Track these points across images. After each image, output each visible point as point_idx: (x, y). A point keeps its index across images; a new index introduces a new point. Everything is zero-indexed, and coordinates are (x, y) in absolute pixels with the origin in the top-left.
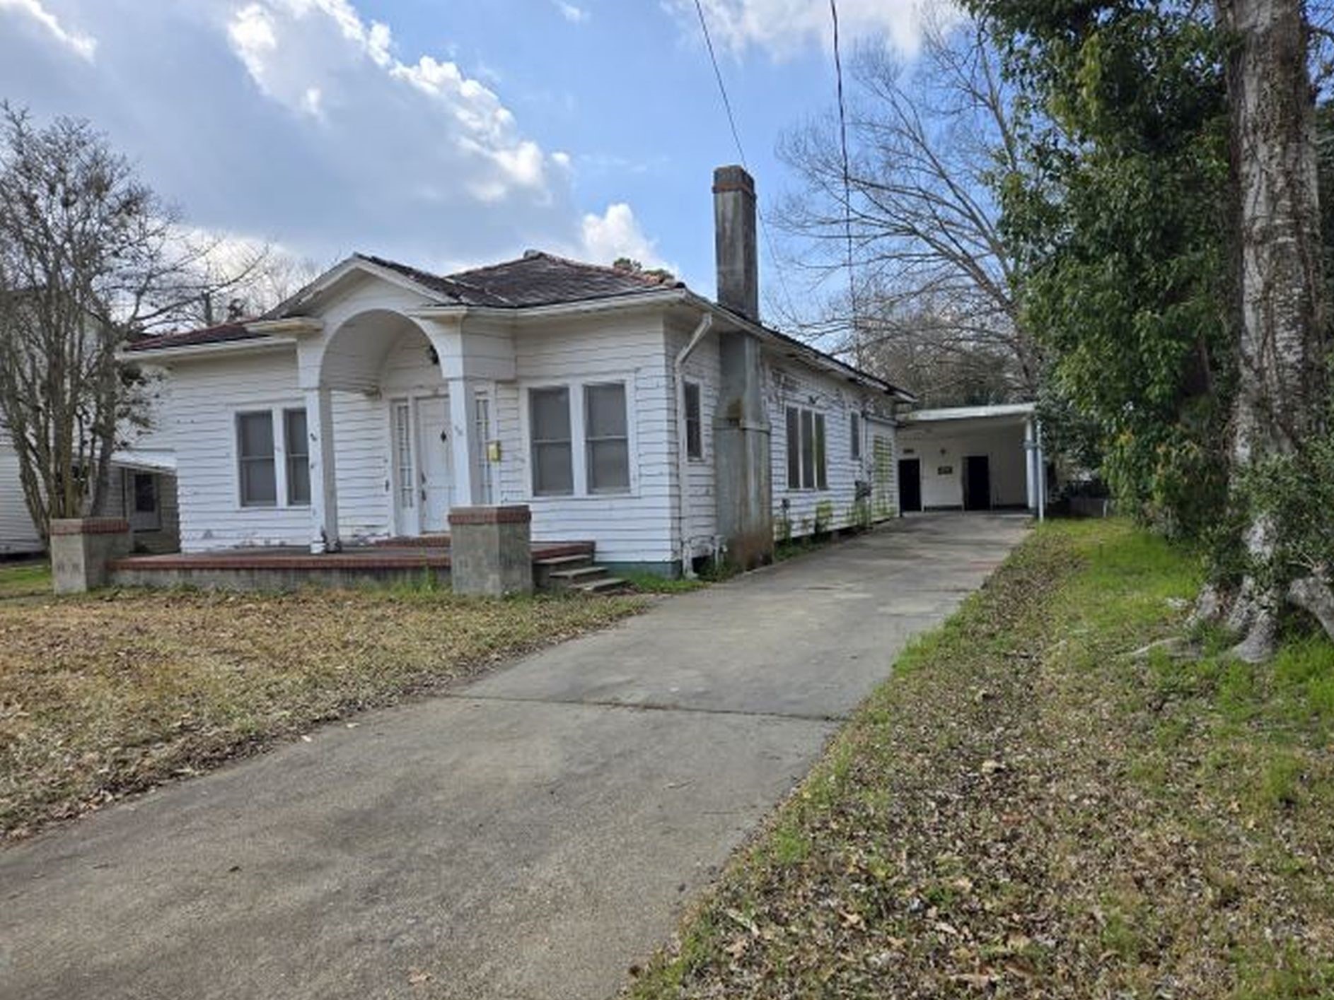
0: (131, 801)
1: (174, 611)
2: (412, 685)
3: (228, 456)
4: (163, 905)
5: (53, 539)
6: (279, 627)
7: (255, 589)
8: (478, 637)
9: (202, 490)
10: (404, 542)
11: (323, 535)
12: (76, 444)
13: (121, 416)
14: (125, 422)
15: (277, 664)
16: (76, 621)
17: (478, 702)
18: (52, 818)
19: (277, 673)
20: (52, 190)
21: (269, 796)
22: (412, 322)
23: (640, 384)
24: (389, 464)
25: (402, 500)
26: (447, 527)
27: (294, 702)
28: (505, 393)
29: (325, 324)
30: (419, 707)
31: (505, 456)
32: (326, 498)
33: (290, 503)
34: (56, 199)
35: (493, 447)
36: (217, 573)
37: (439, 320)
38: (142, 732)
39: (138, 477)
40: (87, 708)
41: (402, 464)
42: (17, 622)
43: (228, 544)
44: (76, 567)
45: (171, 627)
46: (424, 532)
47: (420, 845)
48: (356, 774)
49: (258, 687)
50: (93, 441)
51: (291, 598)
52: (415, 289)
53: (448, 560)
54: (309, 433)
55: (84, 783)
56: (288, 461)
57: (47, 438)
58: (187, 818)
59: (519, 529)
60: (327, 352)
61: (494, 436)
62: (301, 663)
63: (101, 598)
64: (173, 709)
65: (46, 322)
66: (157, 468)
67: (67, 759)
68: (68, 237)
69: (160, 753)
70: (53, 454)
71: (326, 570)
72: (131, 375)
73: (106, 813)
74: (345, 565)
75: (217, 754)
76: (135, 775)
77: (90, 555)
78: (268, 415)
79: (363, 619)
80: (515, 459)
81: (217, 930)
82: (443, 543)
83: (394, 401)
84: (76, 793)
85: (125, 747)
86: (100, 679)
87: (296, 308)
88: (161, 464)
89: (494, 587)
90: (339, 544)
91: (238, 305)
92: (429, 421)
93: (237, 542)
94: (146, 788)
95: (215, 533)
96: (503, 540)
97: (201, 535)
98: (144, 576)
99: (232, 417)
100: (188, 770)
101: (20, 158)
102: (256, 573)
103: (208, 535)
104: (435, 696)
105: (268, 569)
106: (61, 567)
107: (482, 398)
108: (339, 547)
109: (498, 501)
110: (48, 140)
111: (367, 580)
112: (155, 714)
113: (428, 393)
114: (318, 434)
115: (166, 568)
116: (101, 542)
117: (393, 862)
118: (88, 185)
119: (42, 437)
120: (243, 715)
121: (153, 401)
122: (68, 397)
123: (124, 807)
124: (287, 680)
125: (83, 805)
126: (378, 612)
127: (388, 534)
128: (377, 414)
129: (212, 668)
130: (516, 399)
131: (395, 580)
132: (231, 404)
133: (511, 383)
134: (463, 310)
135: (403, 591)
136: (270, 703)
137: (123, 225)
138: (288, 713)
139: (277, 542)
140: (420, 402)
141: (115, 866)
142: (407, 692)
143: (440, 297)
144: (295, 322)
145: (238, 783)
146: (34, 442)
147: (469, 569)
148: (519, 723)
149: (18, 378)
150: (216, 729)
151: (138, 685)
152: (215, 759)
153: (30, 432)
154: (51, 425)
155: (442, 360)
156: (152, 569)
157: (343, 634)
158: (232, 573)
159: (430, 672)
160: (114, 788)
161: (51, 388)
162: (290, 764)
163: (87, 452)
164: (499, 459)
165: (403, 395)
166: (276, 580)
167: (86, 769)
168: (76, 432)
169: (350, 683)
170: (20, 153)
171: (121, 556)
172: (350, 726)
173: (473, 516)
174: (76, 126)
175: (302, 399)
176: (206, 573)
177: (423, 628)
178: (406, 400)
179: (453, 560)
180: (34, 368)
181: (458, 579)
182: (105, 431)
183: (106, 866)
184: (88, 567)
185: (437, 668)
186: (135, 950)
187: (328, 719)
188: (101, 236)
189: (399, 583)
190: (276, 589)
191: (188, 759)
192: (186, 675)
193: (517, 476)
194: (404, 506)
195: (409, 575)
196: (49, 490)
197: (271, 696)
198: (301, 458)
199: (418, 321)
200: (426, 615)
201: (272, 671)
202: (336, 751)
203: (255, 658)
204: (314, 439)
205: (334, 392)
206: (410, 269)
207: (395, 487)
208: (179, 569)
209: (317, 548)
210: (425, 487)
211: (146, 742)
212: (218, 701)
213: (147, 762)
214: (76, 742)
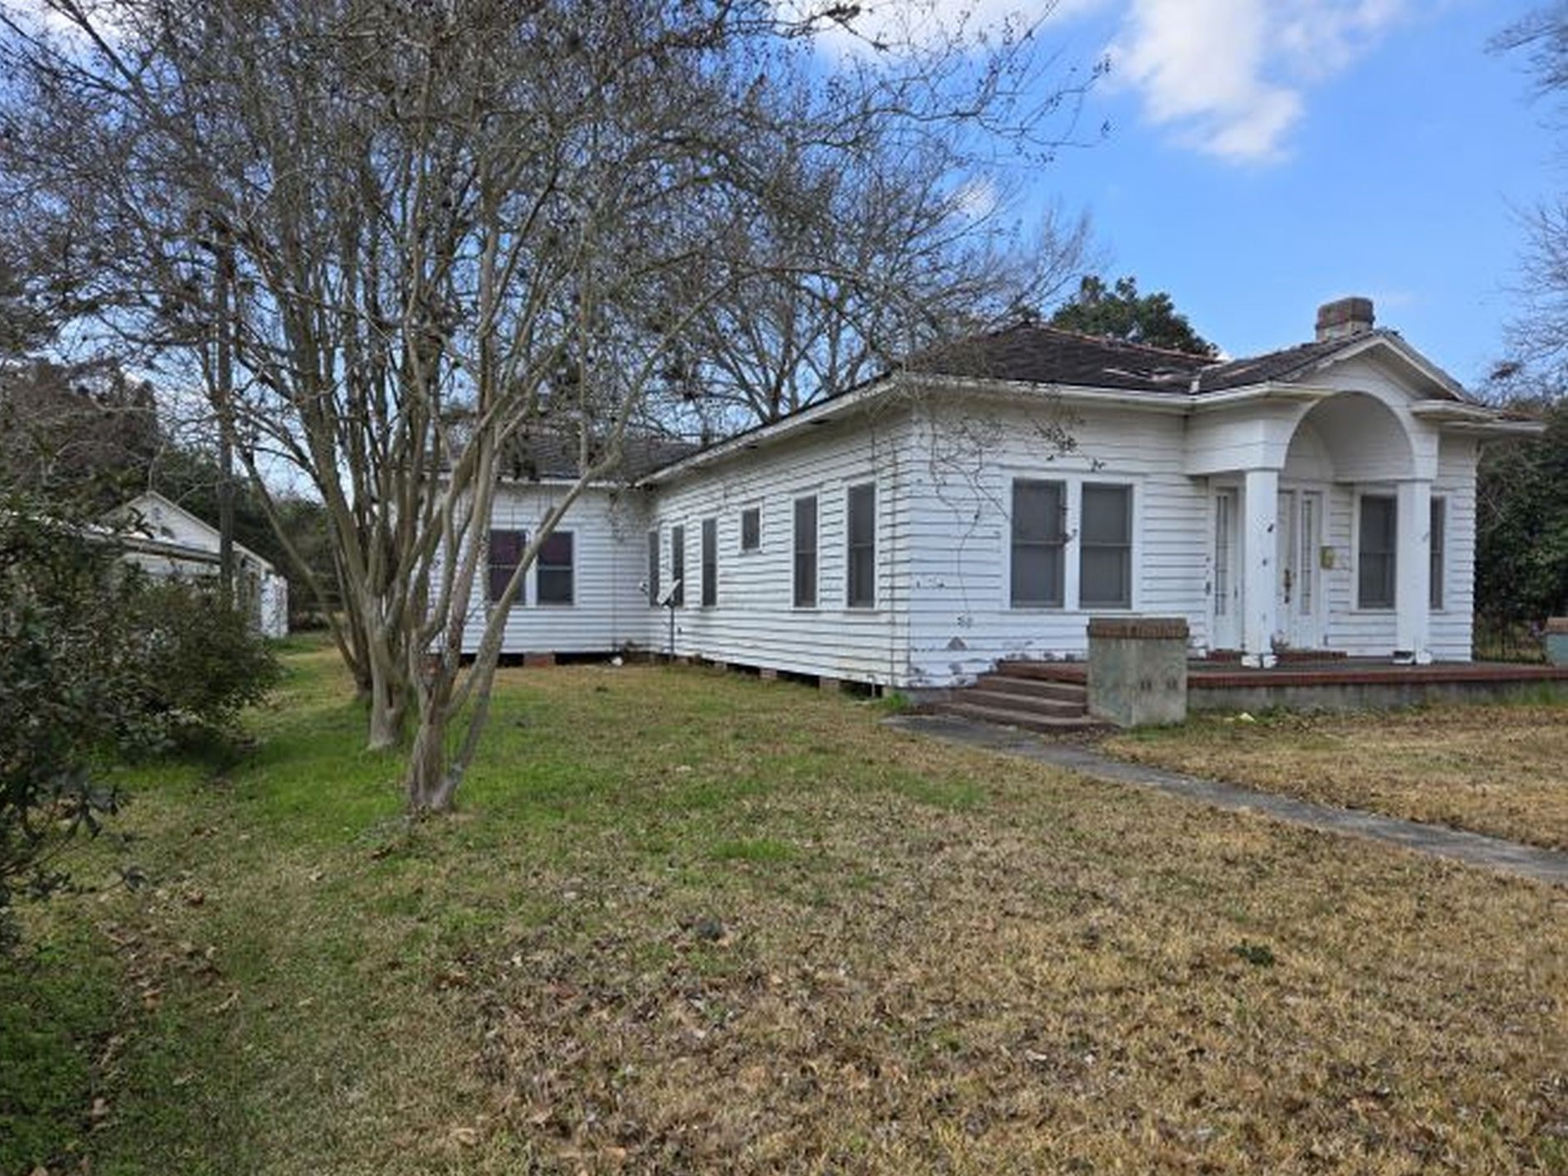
3: (998, 537)
23: (1457, 503)
24: (1213, 562)
25: (1216, 607)
28: (1339, 496)
31: (1336, 563)
36: (1319, 690)
61: (1326, 542)
78: (1060, 488)
80: (1344, 567)
83: (1219, 489)
93: (1004, 655)
95: (967, 643)
97: (945, 644)
99: (1007, 485)
105: (1381, 684)
111: (1484, 694)
128: (1201, 503)
130: (1349, 504)
133: (1347, 486)
164: (1329, 566)
166: (1388, 696)
193: (1345, 585)
194: (1216, 613)
207: (1214, 590)
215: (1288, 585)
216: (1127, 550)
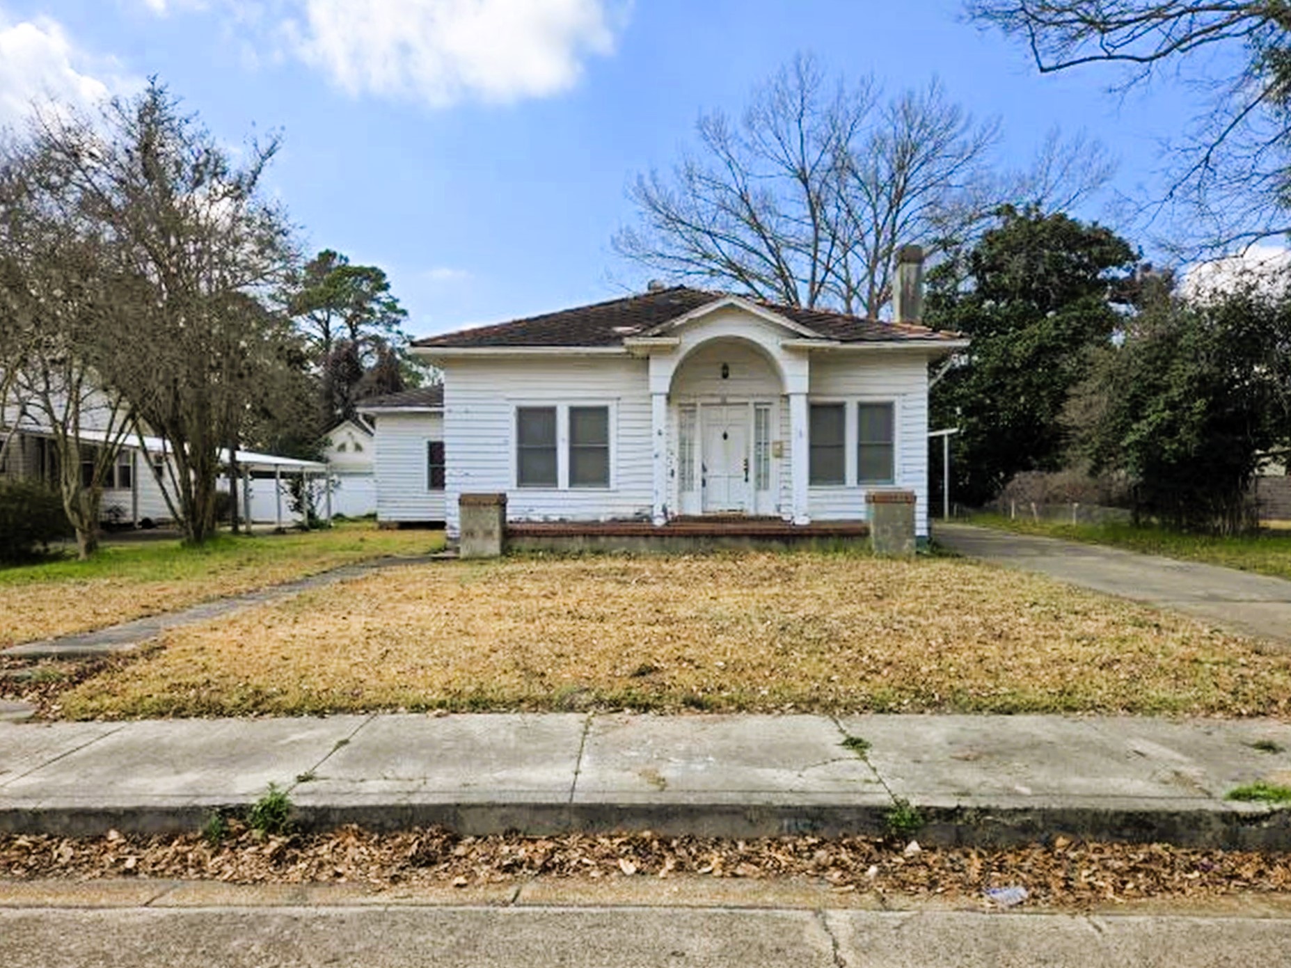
3: (506, 443)
9: (472, 472)
11: (664, 510)
23: (907, 405)
24: (677, 455)
29: (680, 343)
33: (570, 486)
35: (777, 446)
37: (798, 351)
44: (489, 533)
54: (657, 429)
56: (573, 450)
60: (678, 365)
61: (777, 438)
78: (552, 411)
83: (680, 405)
92: (712, 422)
93: (512, 518)
99: (514, 410)
107: (762, 407)
113: (717, 400)
132: (513, 399)
139: (556, 518)
140: (709, 408)
155: (787, 378)
164: (781, 456)
165: (692, 401)
176: (614, 540)
178: (695, 405)
179: (873, 529)
194: (683, 489)
207: (679, 475)
208: (584, 535)
209: (660, 522)
215: (746, 470)
216: (606, 450)
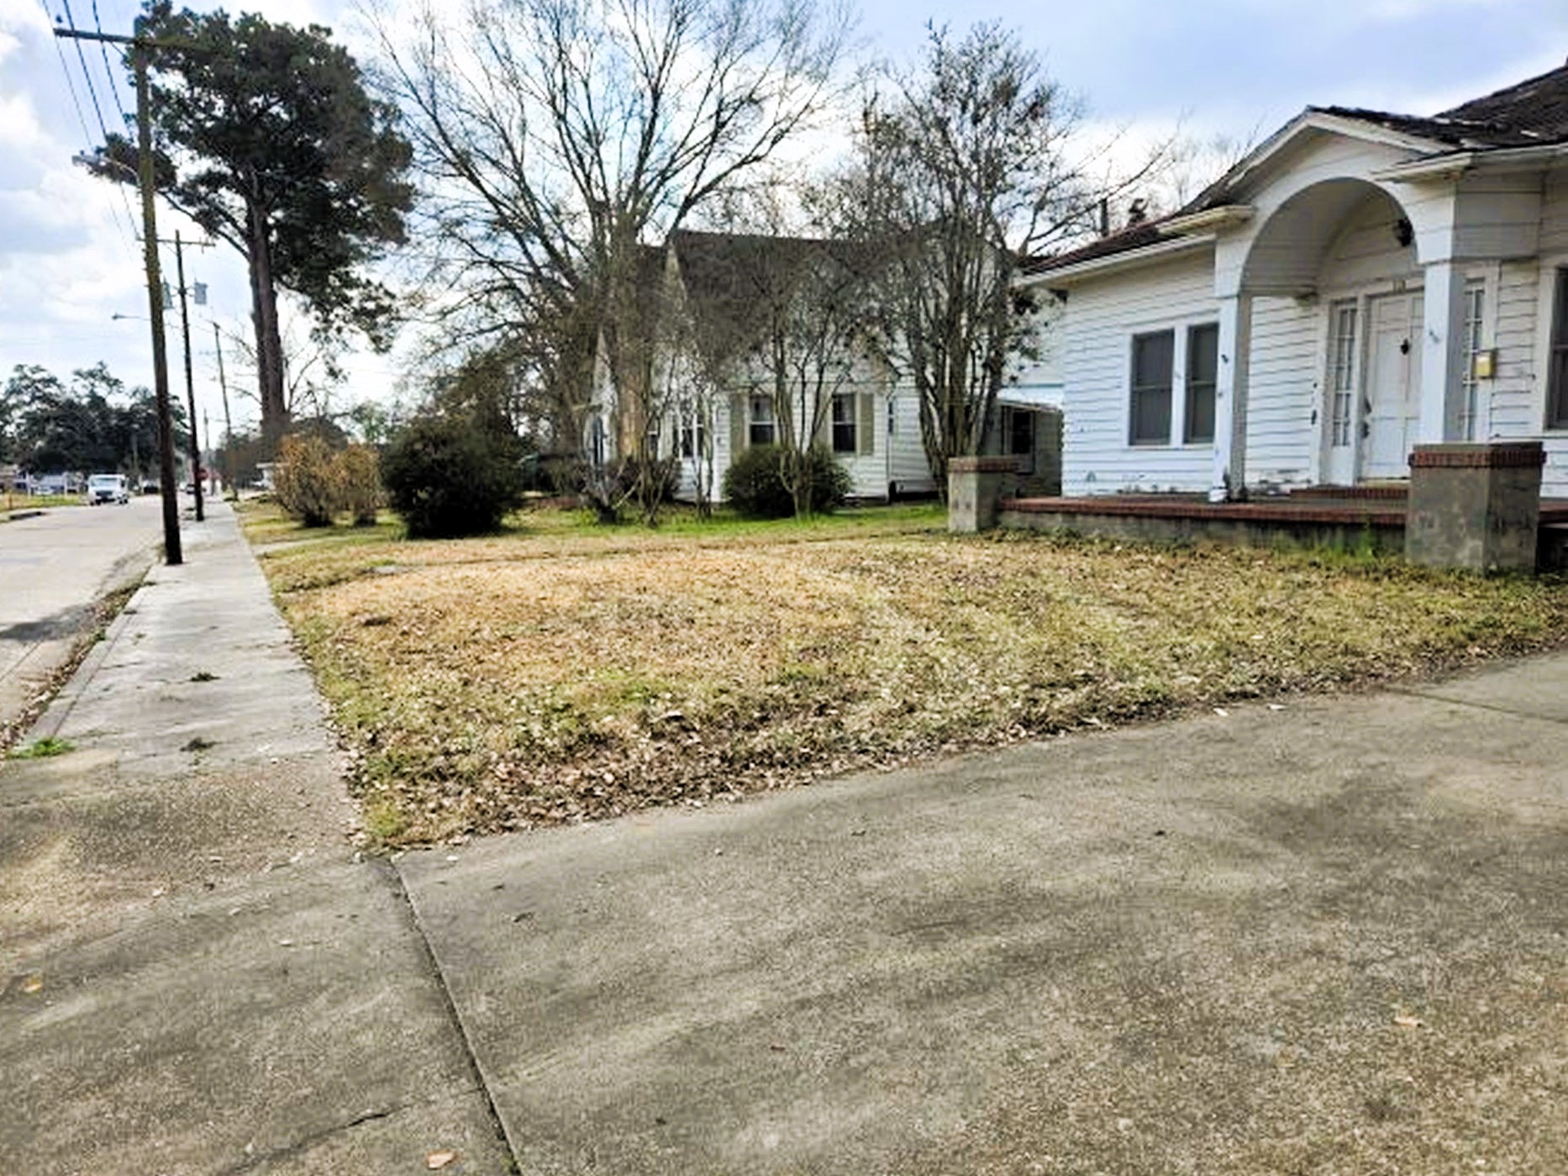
0: (1044, 740)
1: (1061, 558)
2: (1353, 672)
3: (1119, 386)
4: (1091, 849)
5: (951, 477)
6: (1177, 584)
7: (1143, 539)
8: (1449, 622)
9: (1089, 427)
10: (1330, 492)
11: (1226, 478)
12: (968, 382)
13: (1012, 348)
14: (1015, 354)
15: (1179, 623)
16: (972, 559)
17: (1454, 707)
18: (976, 741)
19: (1181, 634)
20: (964, 108)
21: (1187, 767)
22: (1380, 189)
24: (1321, 387)
25: (1334, 437)
26: (1407, 471)
27: (1204, 670)
28: (1517, 278)
29: (1256, 209)
30: (1363, 700)
31: (1505, 371)
32: (1234, 435)
33: (1186, 441)
34: (968, 115)
35: (1483, 360)
36: (1103, 519)
37: (1421, 182)
38: (1049, 675)
39: (1016, 415)
40: (995, 643)
41: (1338, 388)
42: (922, 556)
43: (1112, 488)
44: (968, 506)
45: (1061, 572)
46: (1360, 479)
47: (1389, 865)
48: (1288, 763)
49: (1159, 646)
50: (984, 377)
51: (1187, 552)
52: (1389, 141)
53: (1403, 517)
54: (1220, 353)
55: (999, 714)
56: (1188, 389)
57: (943, 379)
58: (1100, 769)
59: (1524, 476)
60: (1254, 247)
61: (1487, 341)
62: (1208, 627)
63: (990, 538)
64: (1075, 656)
65: (950, 256)
66: (1037, 405)
67: (983, 688)
68: (975, 157)
69: (1067, 699)
70: (947, 392)
71: (1230, 522)
72: (1024, 302)
73: (1021, 748)
74: (1254, 516)
75: (1124, 710)
76: (1045, 715)
77: (982, 493)
78: (1169, 335)
79: (1279, 583)
80: (1520, 375)
81: (1150, 891)
82: (1394, 494)
83: (1337, 303)
84: (995, 722)
85: (1034, 687)
86: (1003, 616)
87: (1219, 196)
88: (1040, 401)
89: (1473, 557)
90: (1244, 491)
91: (1140, 206)
92: (1382, 327)
93: (1121, 486)
94: (1055, 731)
95: (1098, 476)
96: (1494, 492)
97: (1085, 475)
98: (1030, 518)
99: (1127, 342)
100: (1094, 720)
101: (937, 80)
102: (1146, 522)
103: (1091, 478)
104: (1388, 690)
105: (1158, 517)
106: (956, 505)
107: (1474, 288)
108: (1244, 495)
109: (1483, 436)
110: (964, 53)
111: (1280, 536)
112: (1059, 658)
113: (1389, 287)
114: (1231, 355)
115: (1051, 511)
116: (992, 481)
117: (1355, 876)
118: (996, 95)
119: (939, 377)
120: (1146, 674)
121: (1042, 329)
122: (964, 331)
123: (1037, 744)
124: (1194, 643)
125: (1001, 735)
126: (1299, 577)
127: (1309, 481)
128: (1311, 323)
129: (1106, 621)
130: (1535, 284)
131: (1320, 539)
132: (1128, 326)
133: (1526, 261)
134: (1464, 159)
135: (1330, 554)
136: (1175, 666)
137: (1028, 132)
138: (1197, 680)
139: (1165, 488)
140: (1376, 302)
141: (1038, 799)
142: (1345, 679)
143: (1427, 146)
144: (1218, 213)
145: (1149, 746)
146: (932, 381)
147: (1436, 529)
148: (1527, 745)
149: (923, 316)
150: (1119, 685)
151: (1038, 626)
152: (1120, 716)
153: (929, 371)
154: (948, 361)
155: (1419, 239)
156: (1038, 512)
157: (1257, 598)
158: (1118, 521)
159: (1377, 658)
160: (1027, 723)
161: (951, 324)
162: (1206, 737)
163: (977, 391)
164: (1493, 376)
165: (1351, 294)
166: (1167, 530)
167: (1003, 702)
168: (969, 369)
169: (1270, 657)
170: (938, 73)
171: (1008, 496)
172: (1274, 707)
173: (1449, 457)
174: (990, 28)
175: (1216, 311)
176: (1090, 519)
177: (1364, 601)
178: (1354, 300)
179: (1409, 519)
180: (937, 306)
181: (1417, 542)
182: (994, 366)
183: (1030, 797)
184: (980, 505)
185: (1388, 655)
186: (1069, 884)
187: (1245, 695)
188: (1007, 150)
189: (1325, 543)
190: (1166, 542)
191: (1095, 710)
192: (1082, 623)
193: (1522, 400)
194: (1335, 443)
195: (1340, 534)
196: (942, 429)
197: (1177, 659)
198: (1207, 386)
199: (1389, 187)
200: (1367, 586)
201: (1175, 632)
202: (1260, 732)
203: (1154, 615)
204: (1226, 359)
205: (1255, 299)
206: (1384, 114)
207: (1325, 420)
208: (1062, 513)
209: (1217, 496)
210: (1368, 419)
211: (1052, 685)
212: (1119, 656)
213: (1056, 705)
214: (989, 673)
